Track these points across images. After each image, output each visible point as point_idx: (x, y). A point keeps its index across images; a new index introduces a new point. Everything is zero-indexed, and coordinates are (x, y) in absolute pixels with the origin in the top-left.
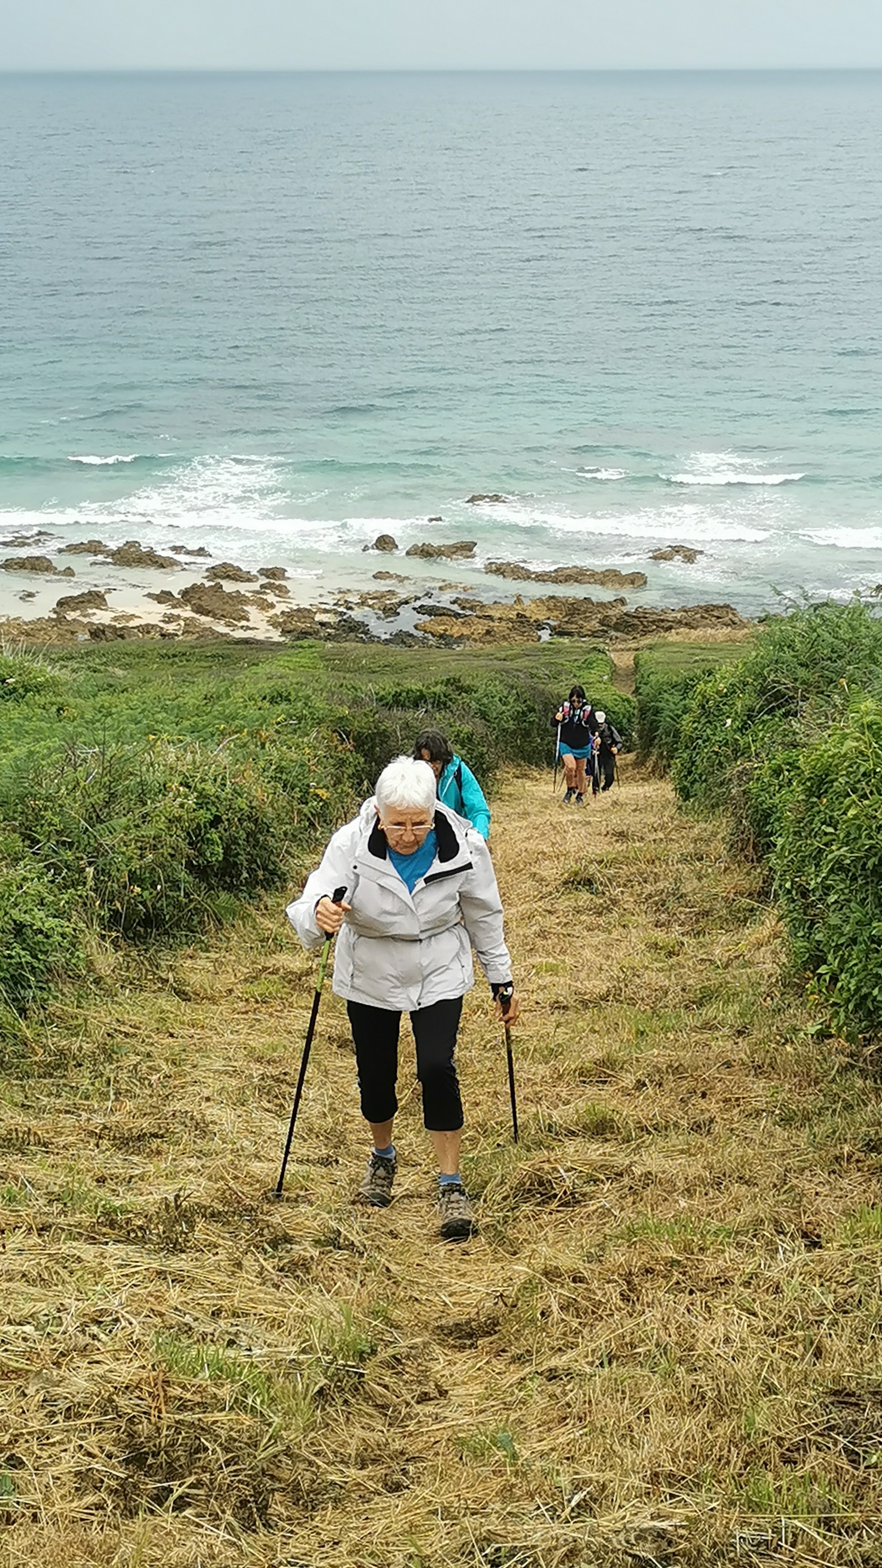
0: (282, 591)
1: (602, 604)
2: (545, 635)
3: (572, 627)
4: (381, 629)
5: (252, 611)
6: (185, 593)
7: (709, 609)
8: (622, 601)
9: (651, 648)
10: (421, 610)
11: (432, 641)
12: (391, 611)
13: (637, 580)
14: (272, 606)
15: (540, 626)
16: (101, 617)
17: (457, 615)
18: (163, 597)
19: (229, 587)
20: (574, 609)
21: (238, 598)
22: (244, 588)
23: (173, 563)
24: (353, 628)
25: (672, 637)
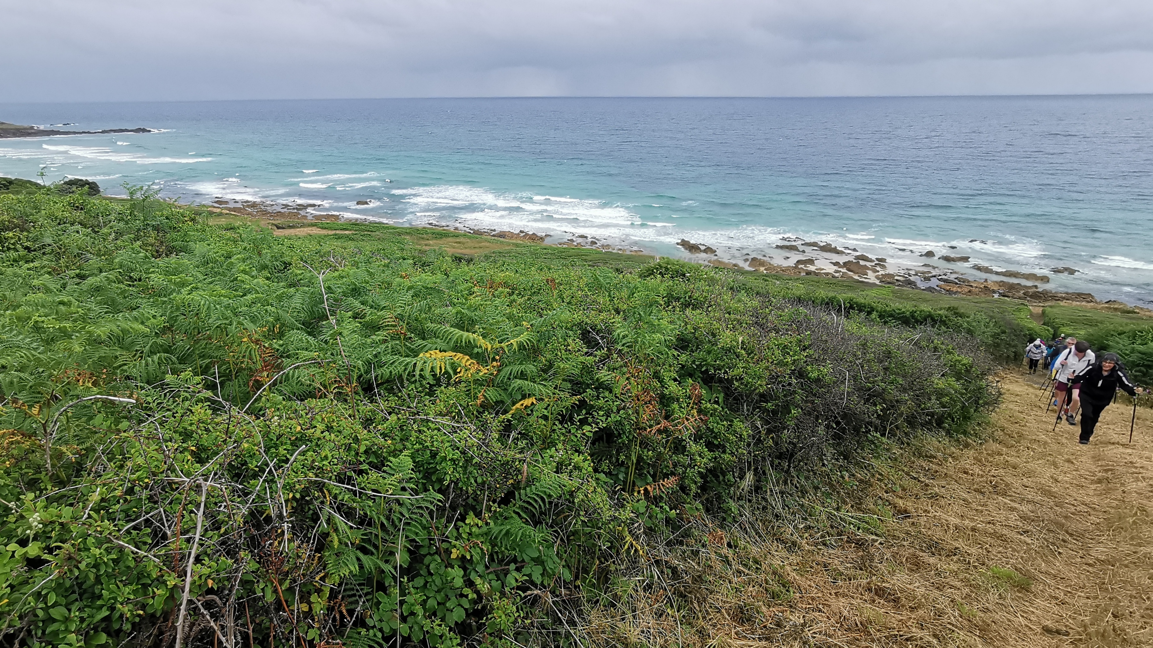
0: (883, 267)
1: (1026, 287)
2: (996, 296)
3: (1010, 294)
4: (922, 285)
5: (870, 273)
6: (844, 263)
7: (1079, 294)
8: (1036, 287)
9: (1051, 307)
10: (941, 280)
11: (943, 292)
12: (927, 279)
13: (1045, 279)
14: (878, 272)
15: (994, 292)
16: (812, 268)
17: (957, 284)
18: (836, 264)
19: (862, 263)
20: (1012, 287)
21: (865, 267)
23: (843, 253)
24: (910, 283)
25: (1062, 304)
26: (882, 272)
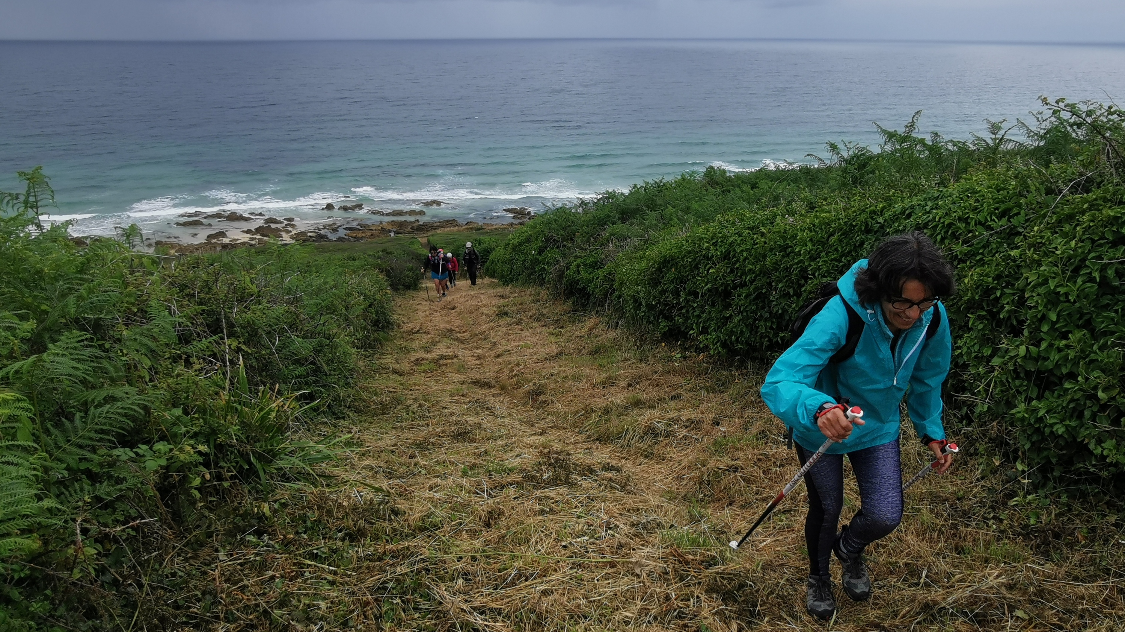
0: (293, 226)
1: (411, 222)
2: (392, 234)
3: (401, 231)
4: (333, 237)
5: (284, 234)
6: (256, 229)
7: (448, 221)
8: (418, 221)
9: (432, 236)
10: (346, 229)
11: (352, 239)
12: (335, 230)
13: (422, 213)
14: (291, 232)
15: (390, 231)
16: (226, 241)
17: (360, 230)
18: (248, 232)
19: (273, 226)
20: (402, 225)
21: (277, 230)
22: (279, 226)
23: (250, 219)
24: (321, 237)
25: (439, 231)
26: (293, 232)
